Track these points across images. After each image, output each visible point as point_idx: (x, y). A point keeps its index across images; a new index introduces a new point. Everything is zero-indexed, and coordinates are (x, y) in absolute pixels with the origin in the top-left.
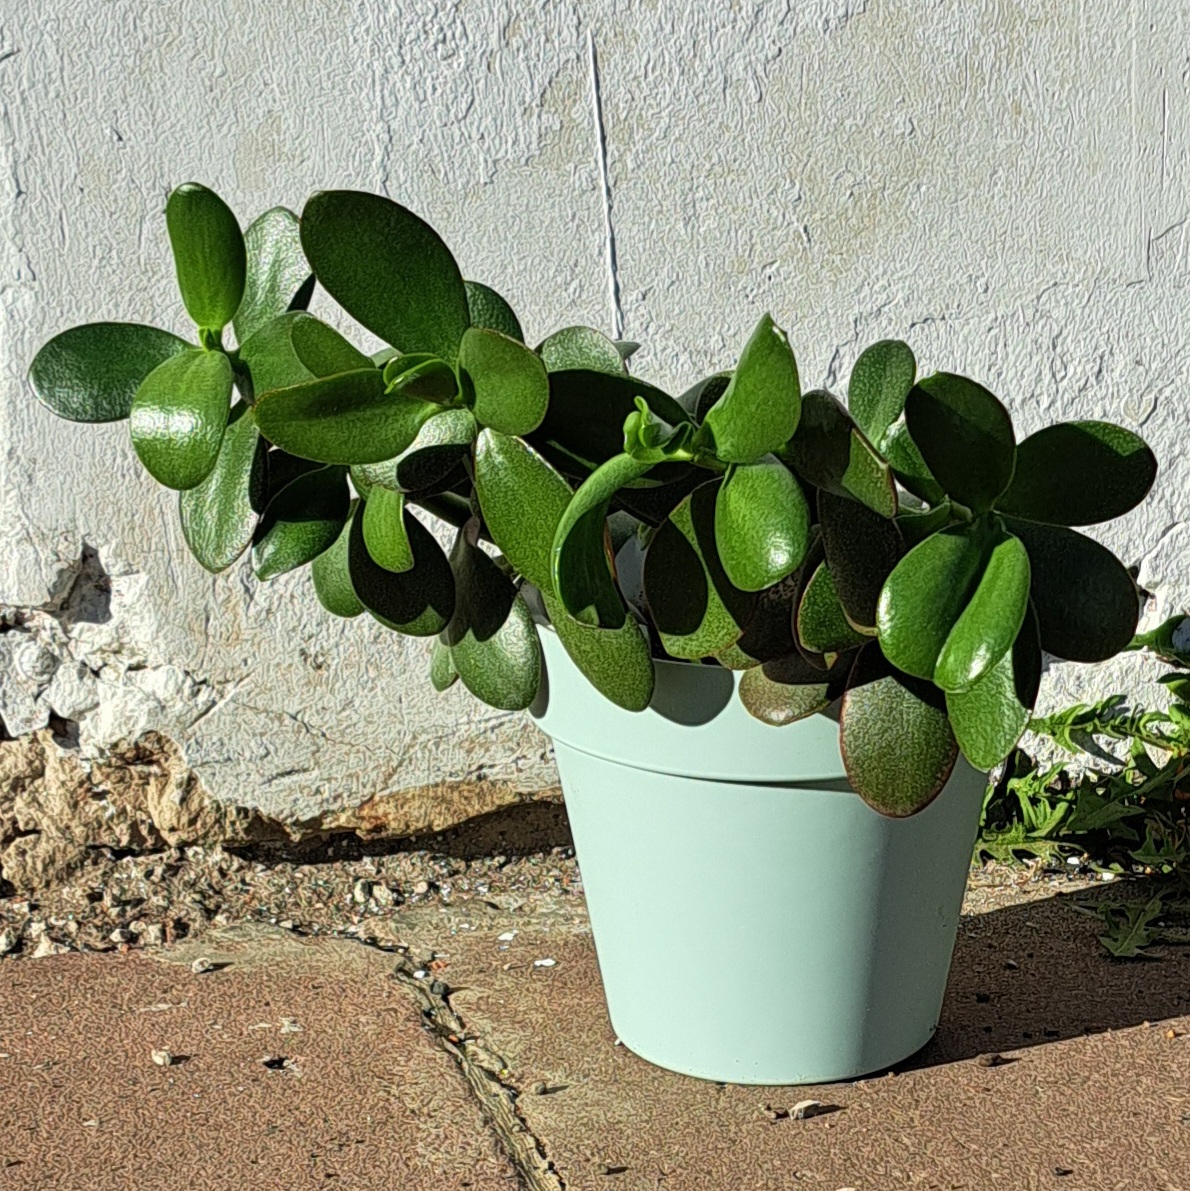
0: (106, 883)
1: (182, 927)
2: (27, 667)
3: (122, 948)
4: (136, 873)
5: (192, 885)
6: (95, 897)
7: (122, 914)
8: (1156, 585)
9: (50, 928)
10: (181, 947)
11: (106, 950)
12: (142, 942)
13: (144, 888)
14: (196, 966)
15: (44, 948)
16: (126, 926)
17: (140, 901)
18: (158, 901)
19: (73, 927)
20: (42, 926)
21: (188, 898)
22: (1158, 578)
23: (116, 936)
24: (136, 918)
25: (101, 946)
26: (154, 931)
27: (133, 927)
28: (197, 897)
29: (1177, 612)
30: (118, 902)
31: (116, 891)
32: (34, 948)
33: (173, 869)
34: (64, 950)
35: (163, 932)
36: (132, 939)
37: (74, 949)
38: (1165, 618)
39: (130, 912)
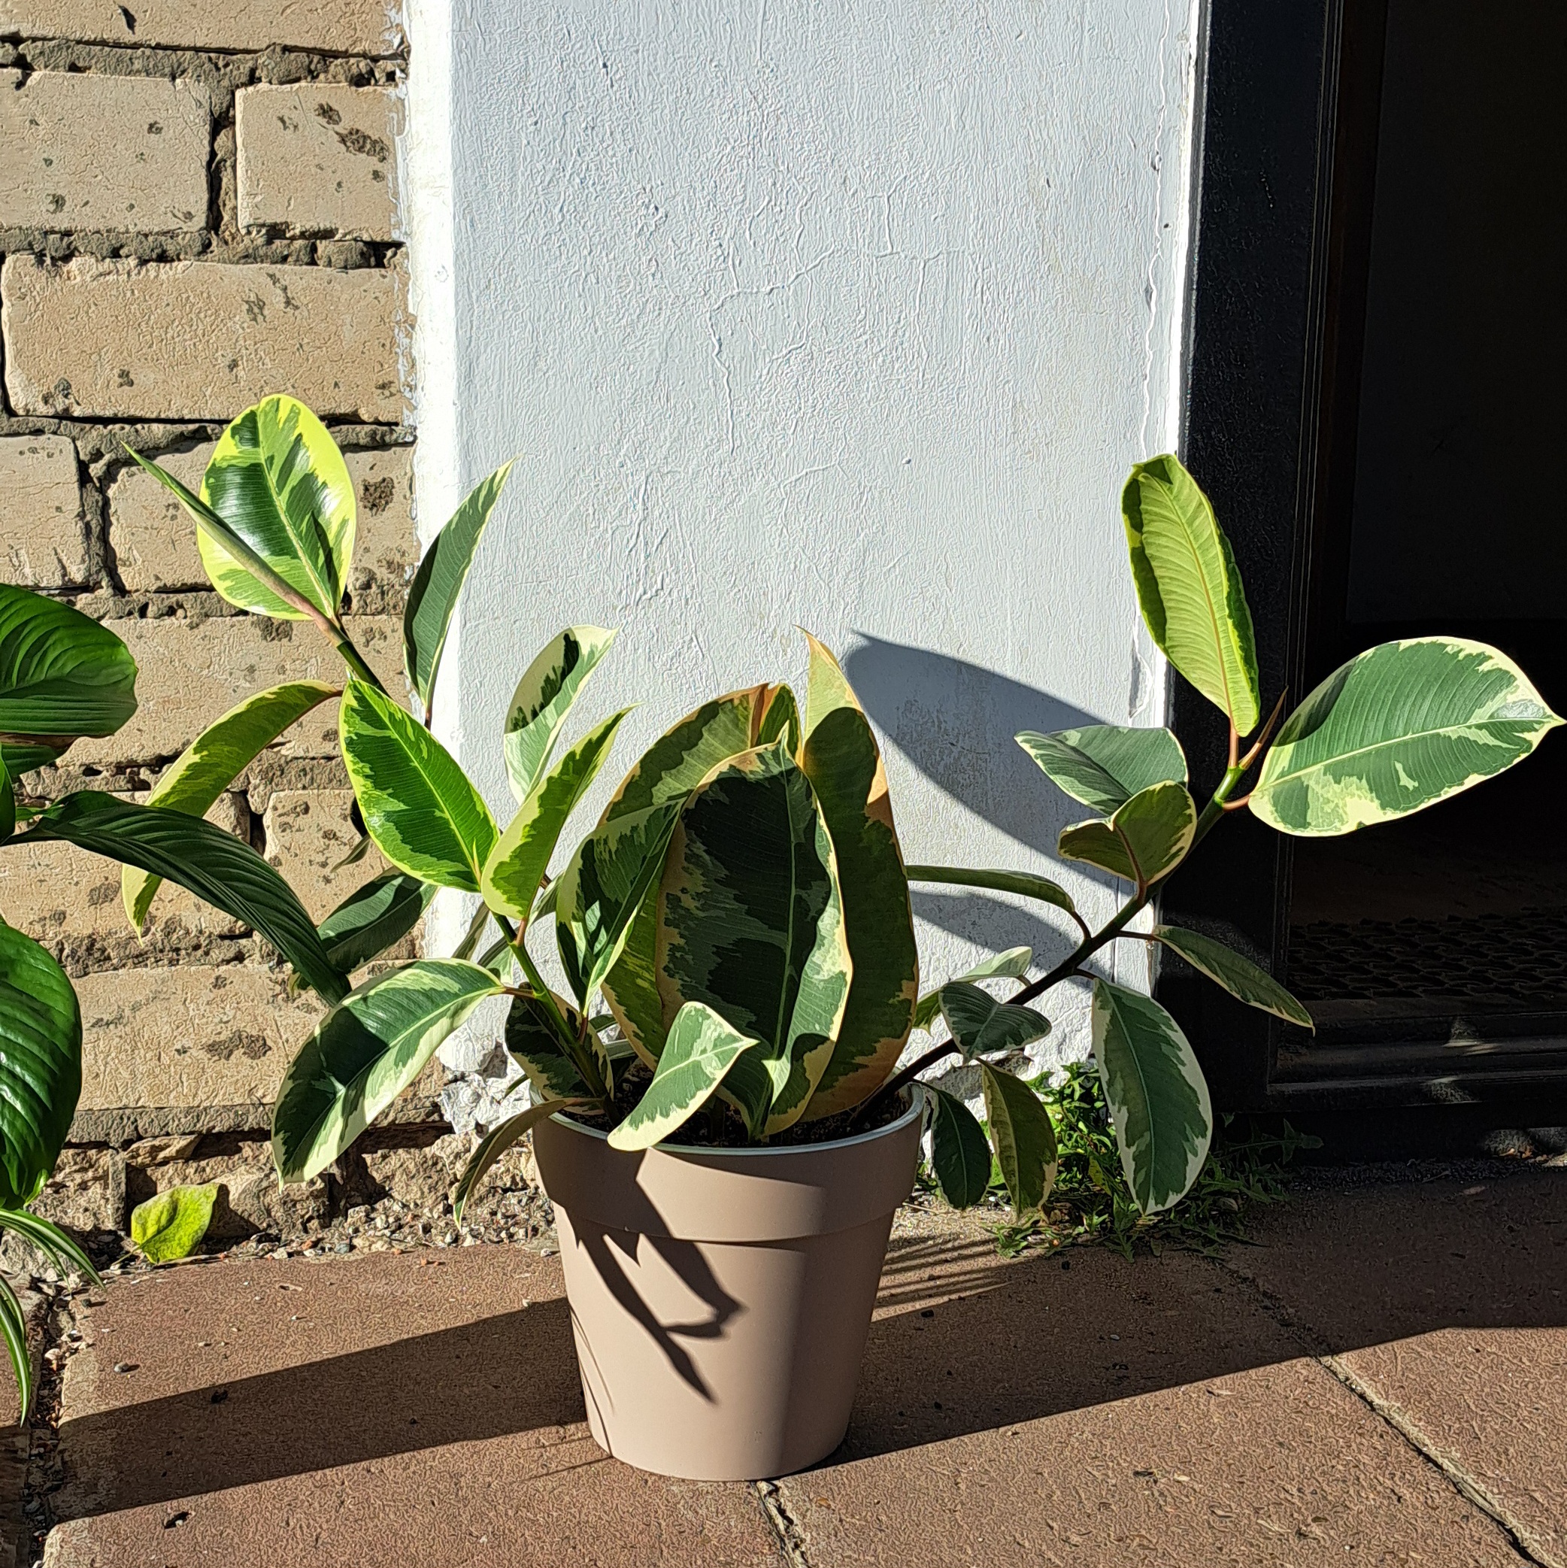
0: (498, 1206)
1: (535, 1230)
2: (466, 1099)
3: (506, 1241)
4: (514, 1201)
5: (540, 1207)
6: (494, 1213)
7: (506, 1223)
8: (1034, 1056)
9: (472, 1230)
10: (535, 1242)
11: (498, 1242)
12: (515, 1238)
13: (517, 1209)
14: (543, 1253)
15: (469, 1242)
16: (508, 1229)
17: (515, 1216)
18: (524, 1216)
19: (482, 1230)
20: (468, 1229)
21: (539, 1214)
22: (1035, 1052)
23: (503, 1235)
24: (513, 1225)
25: (496, 1240)
26: (522, 1232)
27: (512, 1230)
28: (543, 1214)
29: (1045, 1070)
30: (505, 1217)
31: (504, 1211)
32: (464, 1241)
33: (532, 1199)
34: (479, 1242)
35: (526, 1232)
36: (511, 1236)
37: (484, 1242)
38: (1039, 1073)
39: (510, 1222)
